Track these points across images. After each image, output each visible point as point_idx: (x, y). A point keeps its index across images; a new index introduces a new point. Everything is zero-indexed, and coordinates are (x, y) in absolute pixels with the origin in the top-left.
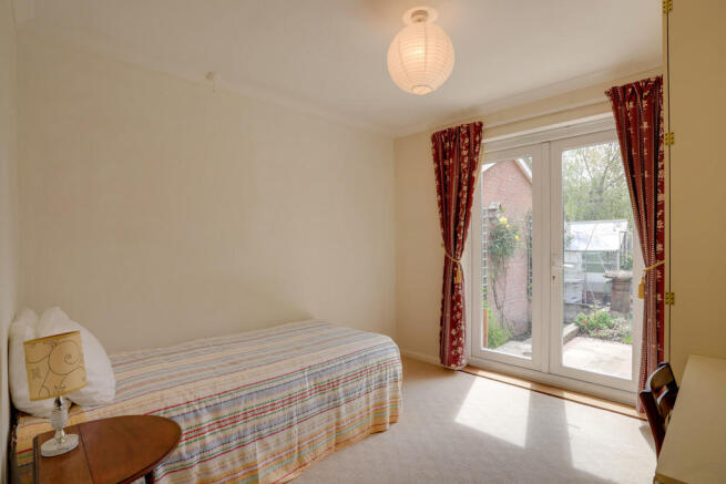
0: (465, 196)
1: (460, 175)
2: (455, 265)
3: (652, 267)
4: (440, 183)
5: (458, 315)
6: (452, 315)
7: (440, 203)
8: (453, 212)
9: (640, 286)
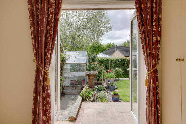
0: (52, 29)
1: (48, 16)
2: (45, 74)
3: (151, 72)
4: (33, 18)
5: (48, 107)
6: (43, 107)
7: (33, 33)
8: (44, 39)
9: (146, 80)
